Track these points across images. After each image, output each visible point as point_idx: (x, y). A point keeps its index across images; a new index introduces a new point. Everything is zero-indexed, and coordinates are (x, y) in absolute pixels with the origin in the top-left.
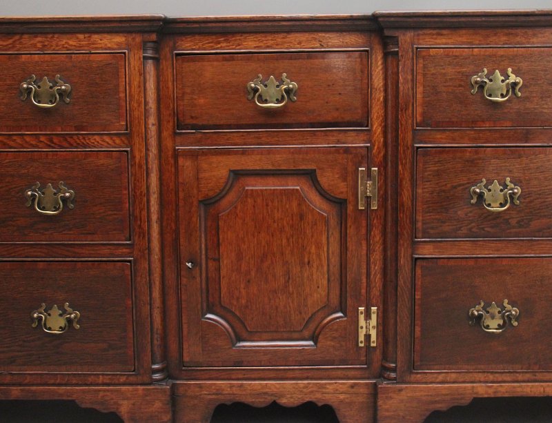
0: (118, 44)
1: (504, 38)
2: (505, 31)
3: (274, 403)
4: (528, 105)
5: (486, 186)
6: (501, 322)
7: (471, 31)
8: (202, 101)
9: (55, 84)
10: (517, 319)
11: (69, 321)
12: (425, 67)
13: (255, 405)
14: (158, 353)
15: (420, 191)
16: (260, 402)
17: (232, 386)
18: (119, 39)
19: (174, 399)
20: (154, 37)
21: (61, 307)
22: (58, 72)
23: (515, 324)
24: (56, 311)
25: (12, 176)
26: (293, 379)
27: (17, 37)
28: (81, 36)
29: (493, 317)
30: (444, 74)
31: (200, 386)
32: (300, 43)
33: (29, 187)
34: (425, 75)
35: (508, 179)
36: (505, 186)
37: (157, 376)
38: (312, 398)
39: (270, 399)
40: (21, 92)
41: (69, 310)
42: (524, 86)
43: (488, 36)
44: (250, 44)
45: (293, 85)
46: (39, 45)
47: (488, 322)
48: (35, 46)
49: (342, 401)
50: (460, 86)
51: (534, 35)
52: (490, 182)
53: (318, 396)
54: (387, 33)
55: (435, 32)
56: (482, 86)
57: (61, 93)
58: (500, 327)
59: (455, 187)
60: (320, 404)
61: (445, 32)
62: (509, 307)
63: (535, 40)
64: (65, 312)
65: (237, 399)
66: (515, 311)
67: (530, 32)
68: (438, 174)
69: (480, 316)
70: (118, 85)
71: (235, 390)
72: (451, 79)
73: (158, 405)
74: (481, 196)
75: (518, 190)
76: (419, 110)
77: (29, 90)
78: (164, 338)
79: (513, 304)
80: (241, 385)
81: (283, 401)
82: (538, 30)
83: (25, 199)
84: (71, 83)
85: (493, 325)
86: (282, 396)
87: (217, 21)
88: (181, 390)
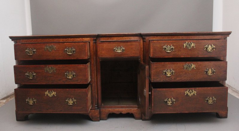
0: (88, 40)
1: (167, 38)
2: (167, 36)
3: (121, 113)
4: (176, 53)
5: (167, 71)
6: (171, 103)
7: (160, 37)
8: (103, 52)
9: (72, 49)
10: (175, 102)
11: (74, 102)
12: (153, 45)
13: (117, 113)
14: (97, 103)
15: (152, 72)
16: (118, 113)
17: (112, 110)
18: (88, 39)
19: (100, 113)
20: (95, 38)
21: (72, 99)
22: (73, 46)
23: (175, 103)
24: (71, 100)
25: (62, 70)
26: (125, 108)
27: (68, 39)
28: (81, 38)
29: (169, 101)
30: (157, 46)
31: (105, 110)
32: (125, 39)
33: (66, 72)
34: (153, 46)
35: (172, 69)
36: (171, 71)
37: (96, 108)
38: (129, 112)
39: (120, 112)
40: (65, 51)
41: (74, 100)
42: (174, 48)
43: (164, 38)
44: (115, 39)
45: (124, 48)
46: (72, 40)
47: (168, 103)
48: (71, 40)
49: (135, 113)
50: (161, 49)
51: (173, 37)
52: (167, 70)
53: (130, 111)
54: (143, 37)
55: (153, 37)
56: (165, 49)
57: (73, 51)
58: (171, 104)
59: (160, 71)
60: (130, 113)
61: (155, 37)
62: (173, 99)
63: (173, 38)
64: (73, 100)
65: (113, 112)
66: (174, 100)
67: (172, 37)
68: (156, 68)
69: (167, 102)
70: (85, 49)
71: (113, 110)
72: (159, 47)
73: (97, 113)
74: (165, 73)
75: (174, 71)
76: (152, 54)
77: (66, 51)
78: (98, 100)
79: (174, 98)
80: (114, 109)
81: (123, 113)
82: (174, 36)
83: (65, 75)
84: (75, 49)
85: (169, 103)
86: (122, 112)
87: (101, 35)
88: (101, 111)
